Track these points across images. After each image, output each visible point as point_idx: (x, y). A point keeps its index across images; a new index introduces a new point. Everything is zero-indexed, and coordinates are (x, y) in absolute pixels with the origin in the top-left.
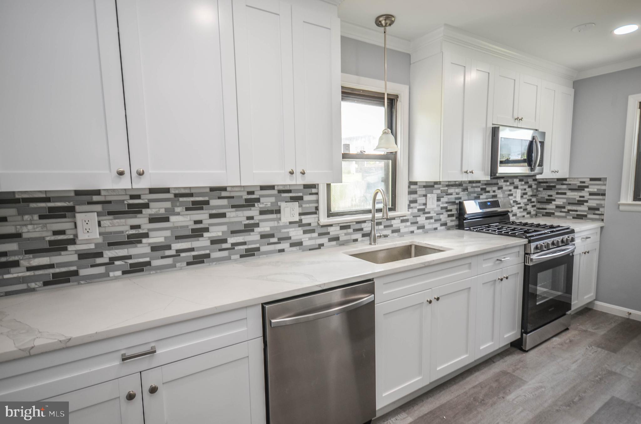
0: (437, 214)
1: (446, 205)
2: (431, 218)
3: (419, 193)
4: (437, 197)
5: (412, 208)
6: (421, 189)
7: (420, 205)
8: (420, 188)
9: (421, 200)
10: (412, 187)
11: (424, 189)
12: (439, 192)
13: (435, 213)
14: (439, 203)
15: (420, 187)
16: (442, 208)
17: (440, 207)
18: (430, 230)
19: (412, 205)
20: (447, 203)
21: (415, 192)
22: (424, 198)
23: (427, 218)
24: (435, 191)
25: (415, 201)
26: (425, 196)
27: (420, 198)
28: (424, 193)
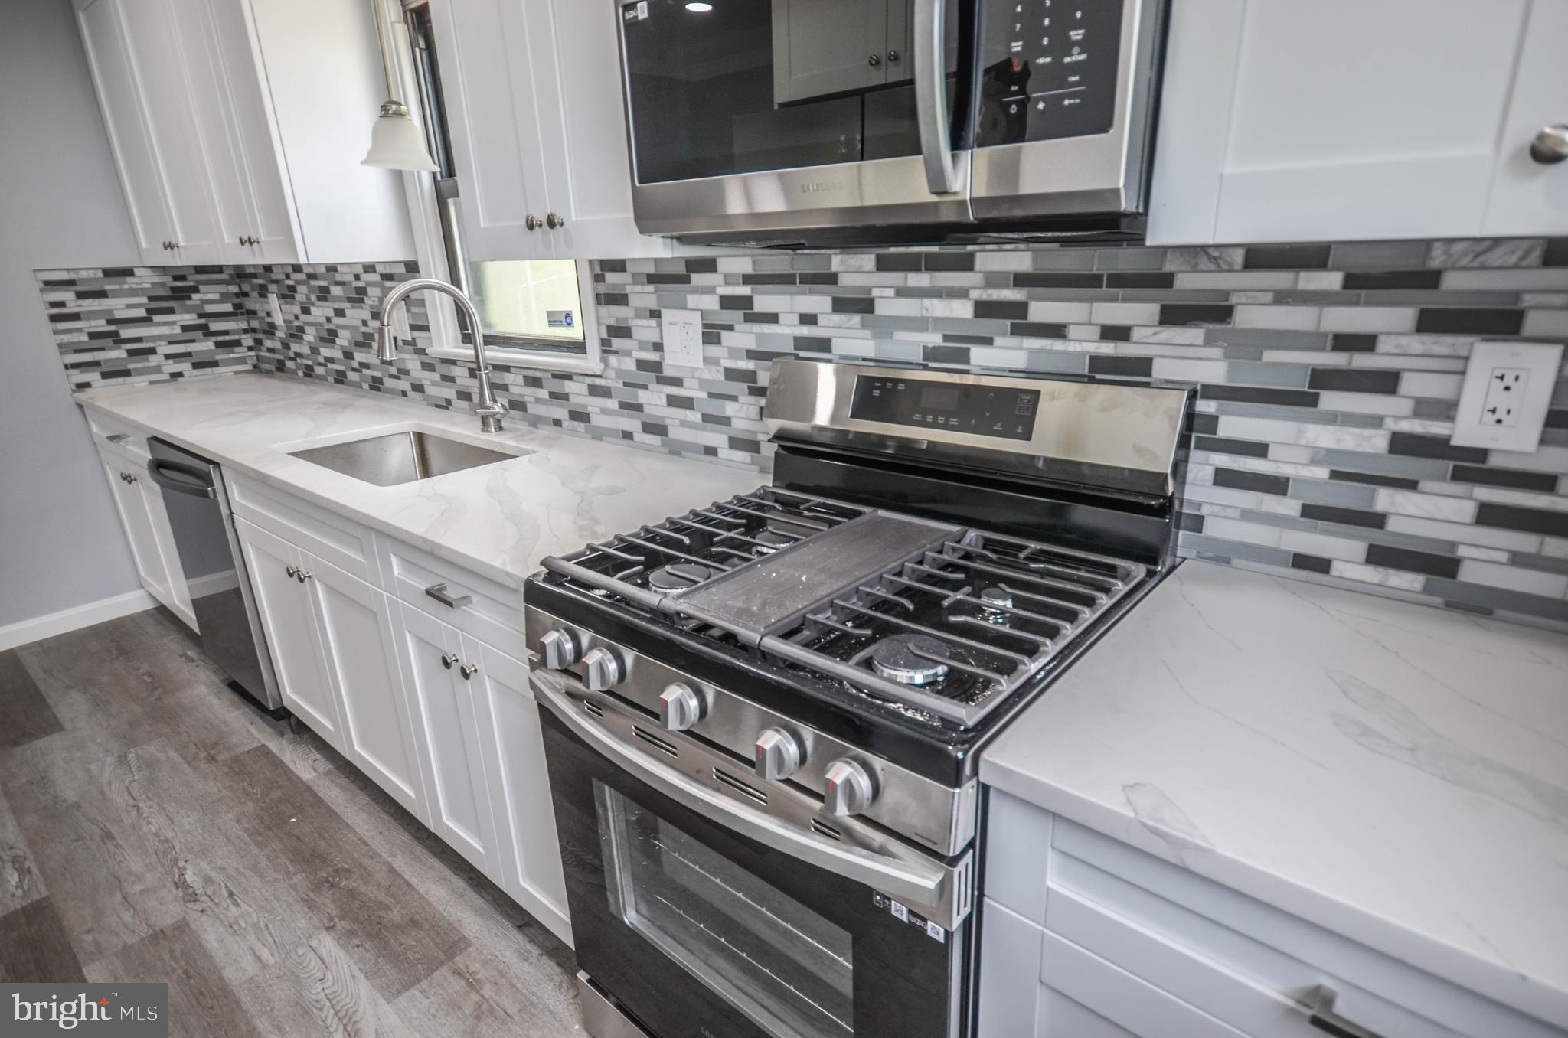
0: (712, 395)
1: (749, 365)
2: (687, 403)
3: (633, 300)
4: (705, 326)
5: (616, 352)
6: (639, 288)
7: (643, 345)
8: (635, 282)
9: (645, 330)
10: (611, 278)
11: (651, 288)
12: (712, 303)
13: (701, 388)
14: (713, 350)
15: (636, 279)
16: (731, 374)
17: (722, 370)
18: (692, 447)
19: (617, 343)
20: (751, 355)
21: (618, 299)
22: (653, 322)
23: (673, 401)
24: (692, 300)
25: (621, 331)
26: (655, 314)
27: (639, 322)
28: (651, 302)
